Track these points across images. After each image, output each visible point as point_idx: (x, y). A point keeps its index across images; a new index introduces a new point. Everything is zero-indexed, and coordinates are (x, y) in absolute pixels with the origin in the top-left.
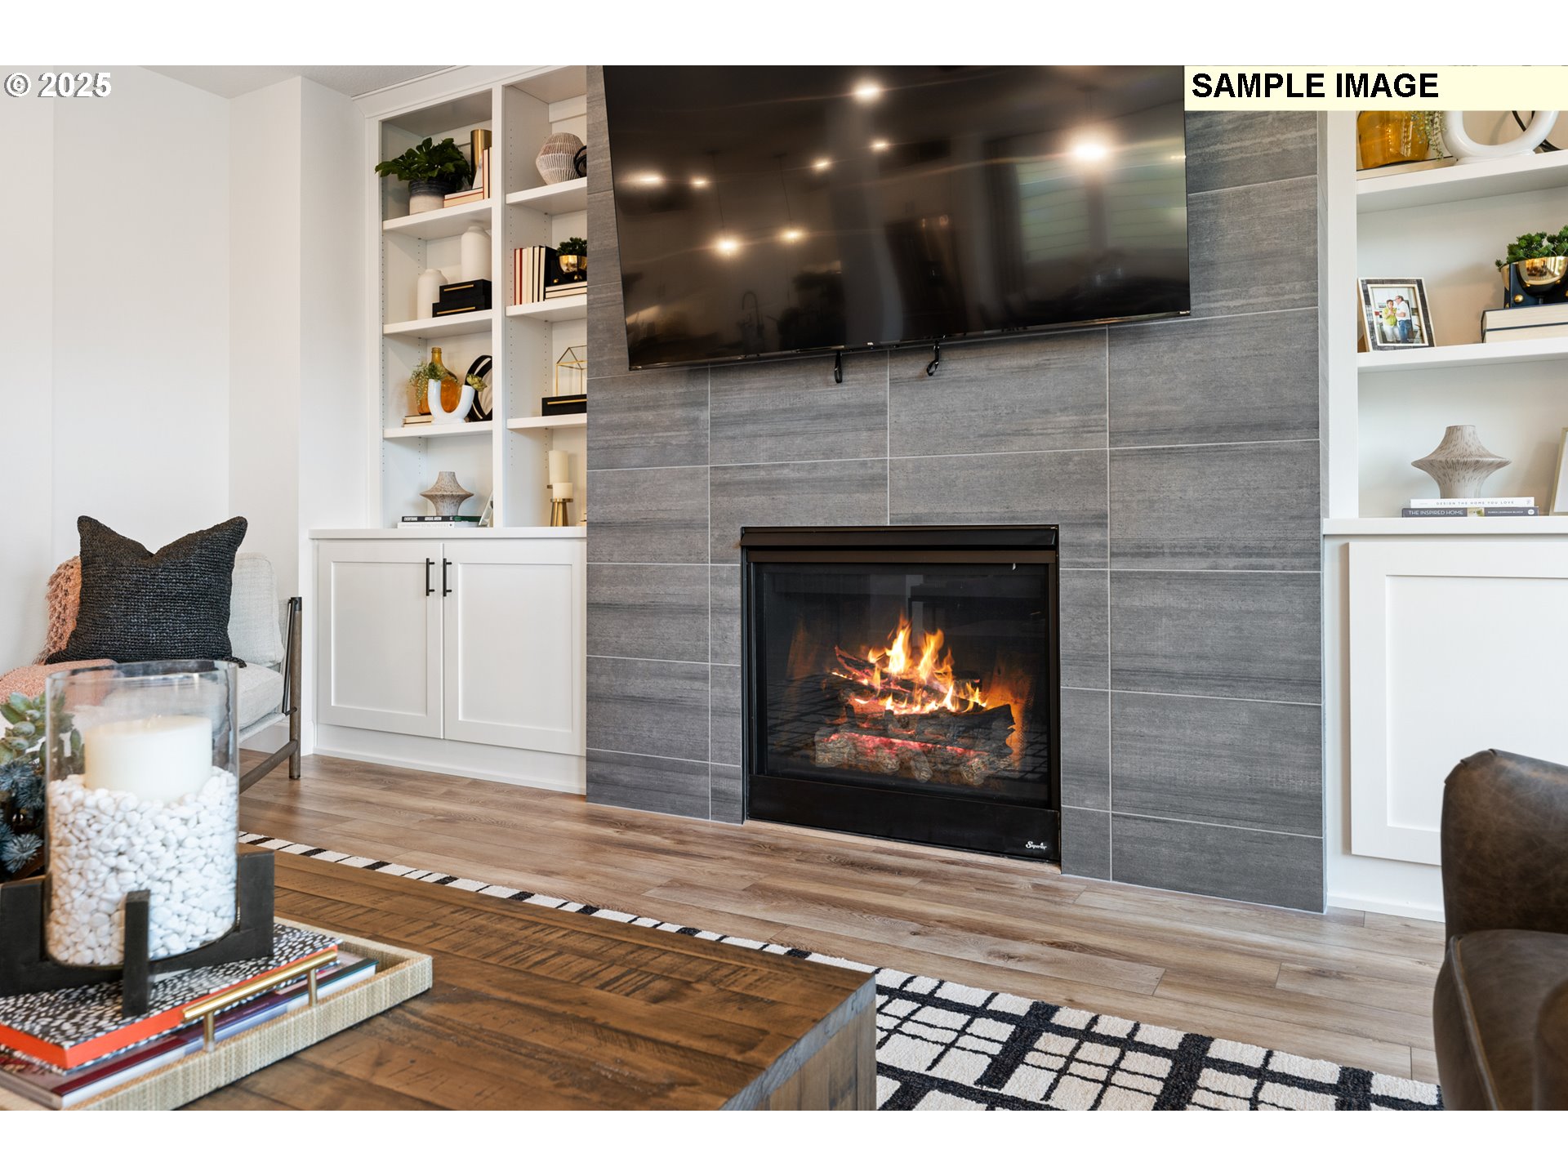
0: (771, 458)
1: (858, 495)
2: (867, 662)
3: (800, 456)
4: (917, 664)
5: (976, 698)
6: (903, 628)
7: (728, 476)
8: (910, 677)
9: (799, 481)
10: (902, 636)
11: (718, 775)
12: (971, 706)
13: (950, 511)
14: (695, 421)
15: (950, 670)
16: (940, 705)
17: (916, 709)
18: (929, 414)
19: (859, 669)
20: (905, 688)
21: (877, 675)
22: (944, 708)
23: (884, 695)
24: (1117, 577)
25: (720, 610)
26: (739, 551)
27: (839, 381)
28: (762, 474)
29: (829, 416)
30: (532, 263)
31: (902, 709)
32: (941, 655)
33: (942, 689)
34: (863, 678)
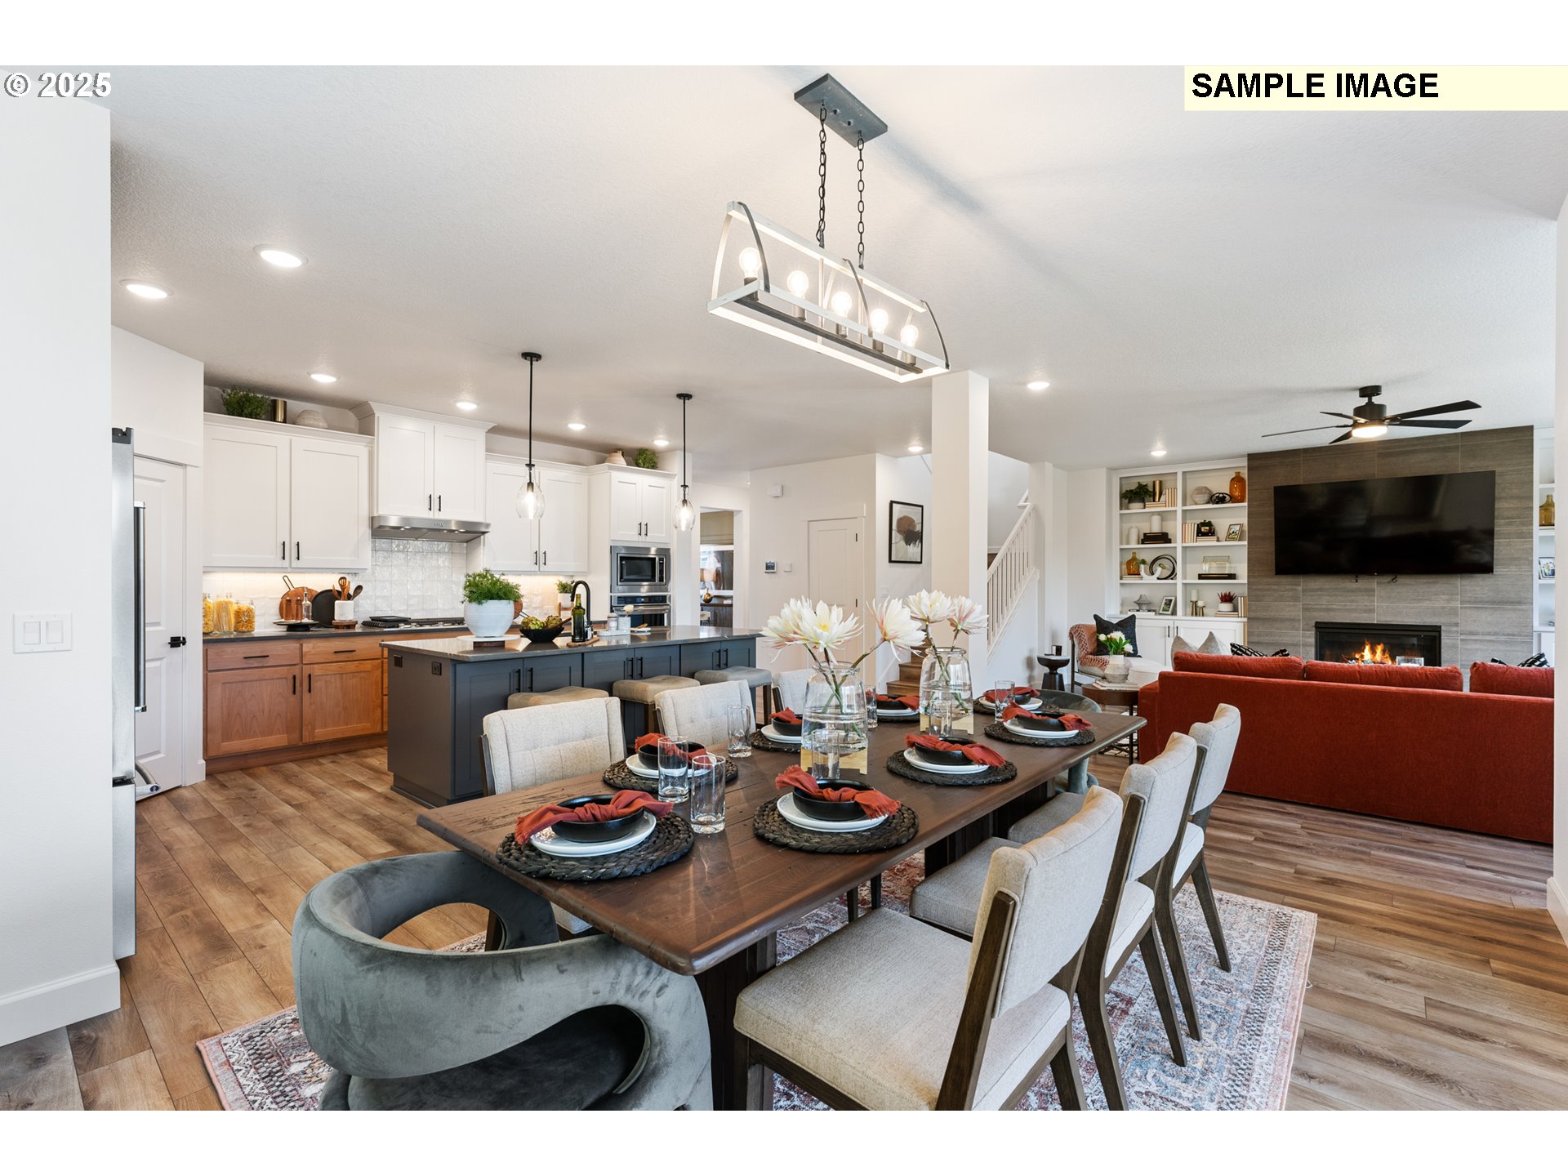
0: (1327, 602)
1: (1364, 614)
3: (1340, 602)
4: (1375, 656)
7: (1309, 607)
8: (1373, 660)
9: (1340, 609)
10: (1367, 648)
14: (1296, 590)
18: (1392, 593)
24: (1462, 640)
25: (1305, 645)
26: (1314, 628)
27: (1357, 581)
28: (1324, 606)
29: (1352, 591)
30: (1191, 530)
32: (1384, 652)
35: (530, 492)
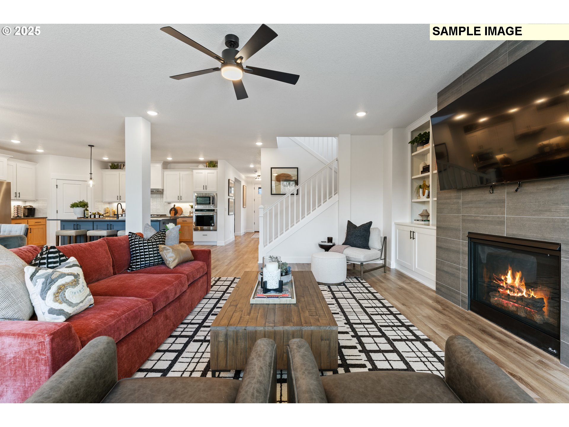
0: (475, 214)
1: (497, 226)
2: (501, 279)
3: (483, 214)
4: (515, 281)
5: (532, 294)
6: (510, 270)
7: (465, 218)
8: (513, 285)
9: (482, 221)
10: (510, 272)
11: (463, 296)
12: (531, 296)
13: (524, 234)
14: (458, 202)
15: (524, 284)
16: (522, 294)
17: (516, 295)
18: (518, 203)
19: (500, 281)
20: (512, 288)
21: (504, 283)
22: (523, 295)
23: (507, 289)
26: (467, 238)
28: (473, 218)
29: (490, 203)
31: (512, 294)
32: (521, 279)
33: (522, 290)
34: (501, 283)
35: (91, 180)
